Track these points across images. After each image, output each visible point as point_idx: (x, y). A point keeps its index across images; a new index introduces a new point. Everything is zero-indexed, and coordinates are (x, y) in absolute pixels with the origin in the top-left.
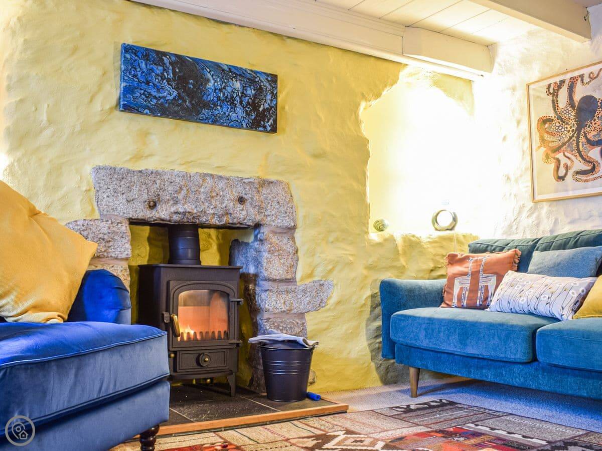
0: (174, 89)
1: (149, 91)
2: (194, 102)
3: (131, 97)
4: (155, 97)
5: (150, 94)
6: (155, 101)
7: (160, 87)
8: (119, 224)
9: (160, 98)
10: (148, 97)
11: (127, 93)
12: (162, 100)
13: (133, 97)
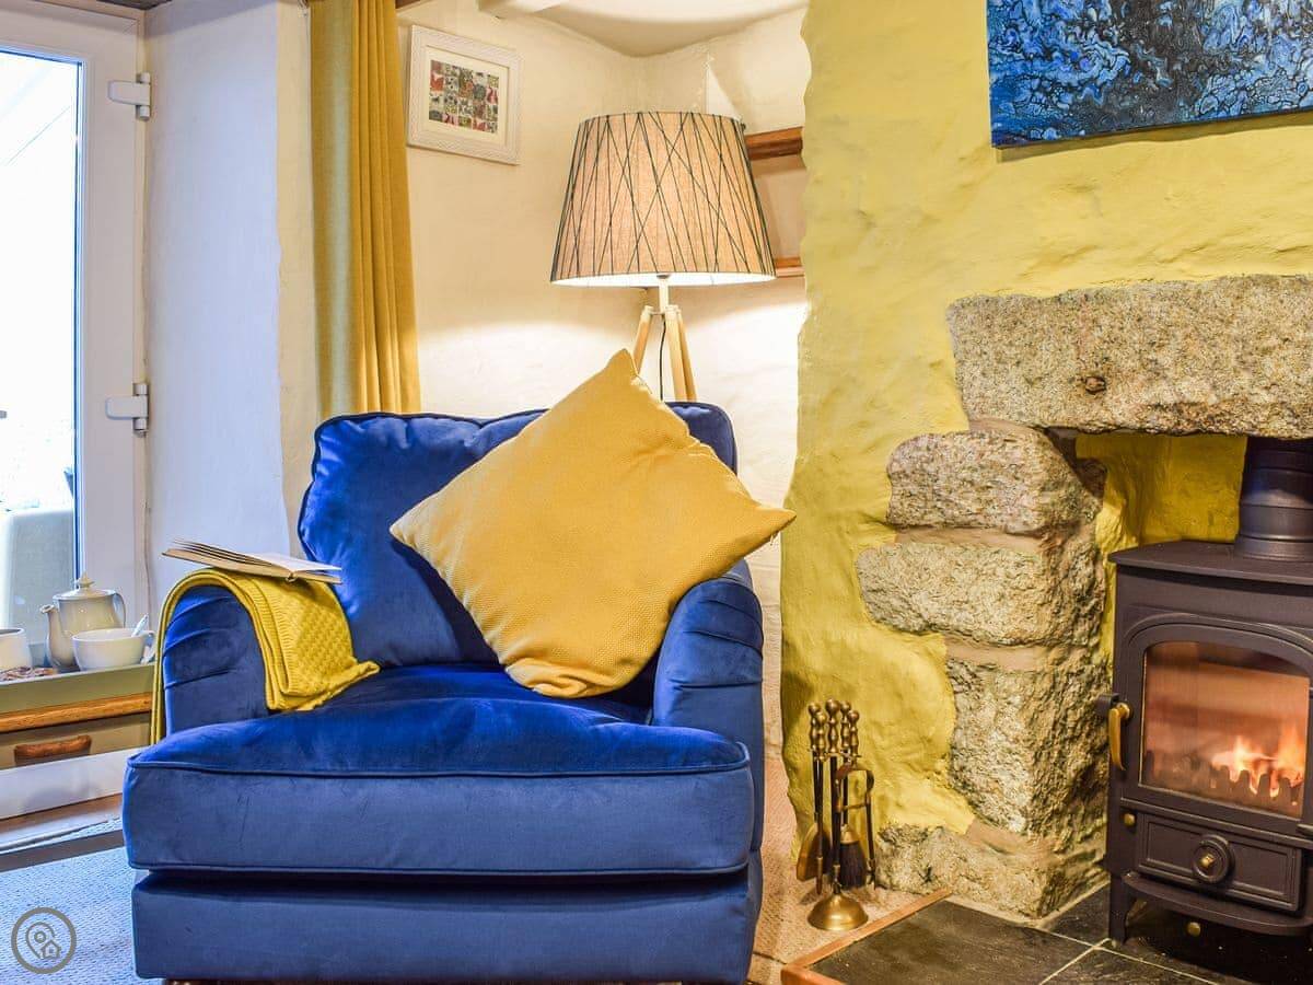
0: (1119, 45)
1: (1051, 75)
2: (1178, 67)
3: (1011, 105)
4: (1069, 88)
5: (1055, 83)
6: (1069, 98)
7: (1081, 55)
8: (1008, 444)
9: (1082, 84)
10: (1052, 91)
11: (1001, 97)
12: (1087, 90)
13: (1015, 104)
